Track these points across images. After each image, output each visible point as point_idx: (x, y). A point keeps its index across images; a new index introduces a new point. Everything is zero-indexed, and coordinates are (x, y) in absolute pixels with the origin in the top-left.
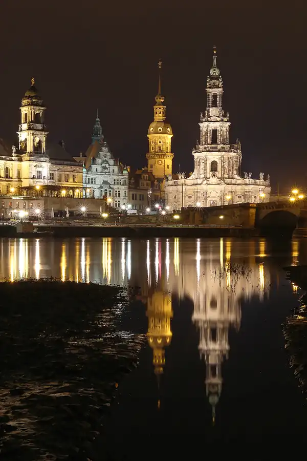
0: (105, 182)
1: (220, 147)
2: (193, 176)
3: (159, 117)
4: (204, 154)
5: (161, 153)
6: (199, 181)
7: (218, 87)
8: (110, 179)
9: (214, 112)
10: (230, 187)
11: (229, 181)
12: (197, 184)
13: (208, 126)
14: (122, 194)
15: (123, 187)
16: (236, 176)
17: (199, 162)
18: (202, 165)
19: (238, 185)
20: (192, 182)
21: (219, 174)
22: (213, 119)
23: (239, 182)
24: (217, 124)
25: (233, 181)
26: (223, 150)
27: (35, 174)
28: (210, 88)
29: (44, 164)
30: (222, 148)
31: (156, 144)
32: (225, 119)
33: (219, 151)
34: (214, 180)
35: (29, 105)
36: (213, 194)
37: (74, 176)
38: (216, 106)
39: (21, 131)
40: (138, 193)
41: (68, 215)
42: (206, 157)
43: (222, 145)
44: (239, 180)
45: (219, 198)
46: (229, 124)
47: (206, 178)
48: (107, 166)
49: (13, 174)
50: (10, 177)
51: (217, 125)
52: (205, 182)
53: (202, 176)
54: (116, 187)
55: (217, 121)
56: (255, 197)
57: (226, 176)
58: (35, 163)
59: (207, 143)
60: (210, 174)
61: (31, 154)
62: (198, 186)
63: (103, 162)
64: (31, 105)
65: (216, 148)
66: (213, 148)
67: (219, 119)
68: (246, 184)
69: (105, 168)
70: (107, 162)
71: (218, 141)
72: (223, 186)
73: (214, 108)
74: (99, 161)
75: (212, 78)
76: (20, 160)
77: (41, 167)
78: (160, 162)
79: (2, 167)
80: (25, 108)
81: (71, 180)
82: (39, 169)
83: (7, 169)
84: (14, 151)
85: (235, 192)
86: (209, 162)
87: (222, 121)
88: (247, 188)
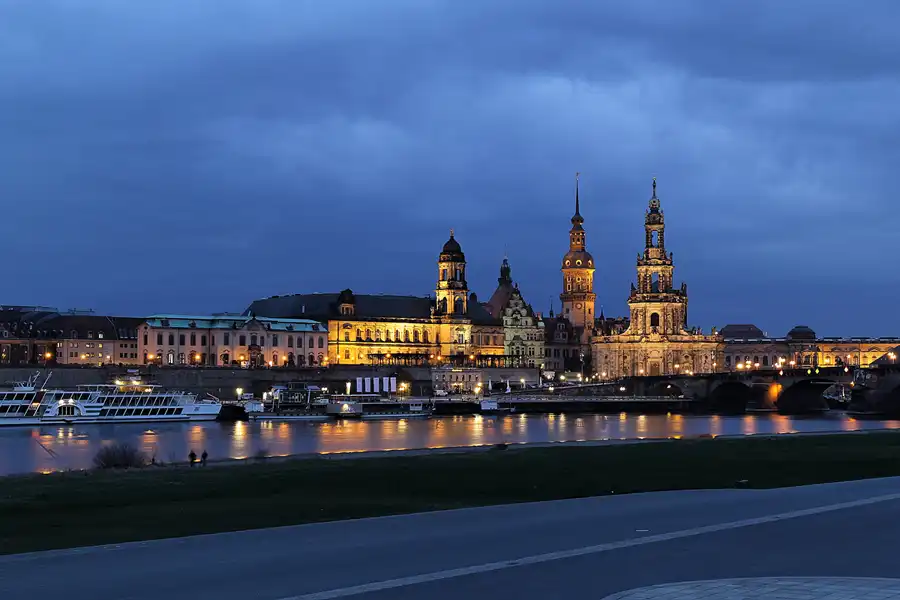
0: (516, 338)
1: (662, 296)
2: (628, 331)
3: (577, 245)
4: (643, 304)
5: (580, 294)
6: (637, 338)
7: (658, 223)
8: (522, 334)
9: (654, 252)
10: (675, 346)
11: (673, 337)
12: (633, 342)
13: (647, 270)
14: (537, 352)
15: (538, 343)
16: (682, 332)
17: (636, 314)
18: (640, 319)
19: (685, 342)
20: (627, 339)
21: (660, 329)
22: (653, 261)
23: (686, 338)
24: (659, 268)
25: (679, 338)
26: (666, 300)
27: (456, 338)
28: (649, 223)
29: (465, 327)
30: (666, 297)
31: (573, 281)
32: (667, 262)
33: (661, 301)
34: (655, 337)
36: (655, 354)
37: (495, 337)
38: (656, 246)
39: (440, 289)
40: (553, 348)
41: (509, 390)
42: (645, 308)
43: (665, 294)
44: (686, 336)
45: (661, 360)
46: (671, 267)
47: (645, 334)
48: (519, 317)
49: (432, 338)
50: (428, 342)
52: (644, 339)
53: (640, 332)
54: (529, 343)
55: (658, 265)
56: (706, 357)
57: (670, 331)
58: (456, 326)
59: (645, 291)
60: (649, 329)
61: (452, 316)
62: (636, 344)
63: (514, 313)
64: (451, 261)
65: (657, 297)
66: (653, 297)
67: (660, 262)
68: (695, 342)
69: (516, 319)
70: (519, 313)
71: (660, 289)
72: (666, 345)
73: (655, 249)
74: (509, 311)
75: (652, 212)
76: (440, 323)
77: (463, 330)
78: (579, 306)
79: (420, 331)
80: (444, 264)
81: (491, 342)
82: (461, 333)
83: (425, 333)
84: (433, 312)
85: (681, 351)
86: (648, 315)
87: (664, 264)
88: (696, 346)
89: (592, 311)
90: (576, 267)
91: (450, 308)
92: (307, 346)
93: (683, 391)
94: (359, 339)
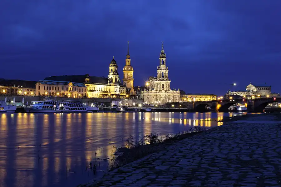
1: (165, 79)
2: (154, 90)
3: (128, 63)
4: (160, 81)
5: (129, 79)
6: (157, 92)
7: (164, 57)
9: (163, 66)
10: (169, 94)
11: (168, 91)
12: (156, 93)
13: (161, 71)
16: (170, 90)
17: (157, 84)
18: (159, 86)
19: (171, 93)
20: (154, 92)
21: (165, 89)
22: (163, 69)
23: (171, 92)
25: (170, 92)
27: (116, 90)
28: (161, 57)
29: (118, 87)
31: (127, 75)
32: (167, 69)
33: (165, 81)
34: (163, 91)
35: (113, 66)
36: (163, 96)
38: (164, 64)
39: (110, 75)
42: (160, 83)
44: (171, 91)
45: (165, 98)
46: (168, 71)
47: (160, 91)
49: (108, 90)
51: (164, 71)
52: (160, 92)
53: (158, 90)
58: (116, 87)
59: (160, 77)
60: (162, 89)
61: (114, 83)
65: (164, 79)
67: (165, 69)
71: (165, 77)
72: (167, 94)
73: (163, 65)
75: (162, 54)
76: (111, 85)
78: (129, 82)
79: (105, 88)
80: (111, 67)
81: (123, 92)
82: (117, 89)
83: (106, 89)
84: (108, 82)
85: (170, 96)
86: (161, 85)
87: (166, 70)
88: (174, 94)
89: (133, 84)
90: (128, 70)
91: (114, 81)
92: (82, 91)
93: (187, 106)
94: (90, 90)
